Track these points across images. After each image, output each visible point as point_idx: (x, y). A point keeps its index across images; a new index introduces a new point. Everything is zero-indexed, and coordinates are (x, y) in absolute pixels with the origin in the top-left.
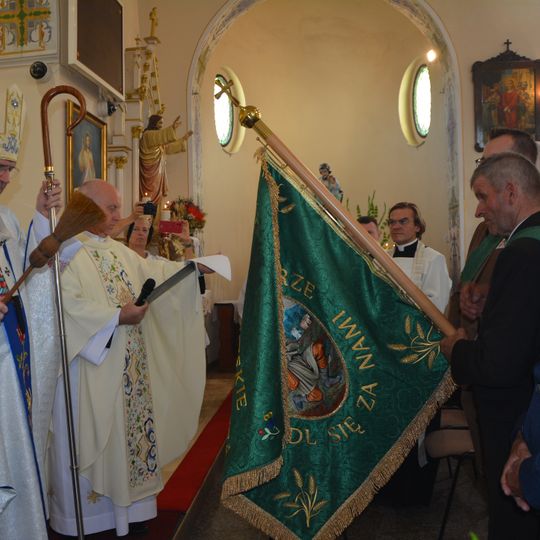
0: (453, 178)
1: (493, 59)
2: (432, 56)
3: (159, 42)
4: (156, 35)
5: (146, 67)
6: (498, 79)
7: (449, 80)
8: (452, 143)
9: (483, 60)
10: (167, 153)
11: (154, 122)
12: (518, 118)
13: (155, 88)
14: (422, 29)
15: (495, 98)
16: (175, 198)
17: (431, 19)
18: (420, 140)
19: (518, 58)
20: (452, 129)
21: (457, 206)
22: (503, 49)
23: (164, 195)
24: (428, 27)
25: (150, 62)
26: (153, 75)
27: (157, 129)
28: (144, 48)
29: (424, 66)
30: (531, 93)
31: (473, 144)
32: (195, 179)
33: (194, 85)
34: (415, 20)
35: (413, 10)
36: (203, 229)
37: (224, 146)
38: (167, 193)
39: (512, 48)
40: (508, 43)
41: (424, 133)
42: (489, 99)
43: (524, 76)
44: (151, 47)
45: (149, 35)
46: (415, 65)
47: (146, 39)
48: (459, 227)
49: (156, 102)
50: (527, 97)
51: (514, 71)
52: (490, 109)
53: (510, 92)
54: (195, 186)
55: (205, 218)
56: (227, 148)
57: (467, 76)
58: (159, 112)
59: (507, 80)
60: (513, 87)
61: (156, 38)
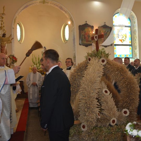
0: (74, 51)
1: (83, 25)
2: (69, 23)
3: (5, 15)
4: (4, 13)
5: (2, 21)
6: (84, 29)
7: (74, 29)
8: (74, 43)
9: (81, 25)
10: (7, 43)
11: (4, 35)
12: (88, 38)
13: (4, 26)
14: (68, 17)
15: (83, 33)
16: (9, 55)
17: (70, 15)
18: (66, 42)
19: (88, 25)
20: (74, 40)
21: (76, 57)
22: (85, 23)
23: (7, 54)
24: (69, 16)
25: (3, 20)
26: (4, 23)
27: (5, 37)
28: (2, 16)
29: (67, 24)
30: (91, 33)
31: (79, 43)
32: (13, 49)
33: (13, 26)
34: (66, 14)
35: (66, 12)
36: (16, 63)
37: (19, 41)
38: (7, 53)
39: (87, 23)
40: (86, 22)
41: (67, 40)
42: (82, 33)
43: (90, 29)
44: (3, 16)
45: (3, 13)
46: (65, 24)
47: (2, 14)
48: (76, 62)
49: (4, 30)
50: (90, 34)
51: (88, 28)
52: (82, 36)
53: (87, 32)
54: (13, 52)
55: (17, 60)
56: (20, 42)
57: (78, 28)
58: (5, 33)
59: (86, 29)
60: (87, 31)
61: (4, 14)
